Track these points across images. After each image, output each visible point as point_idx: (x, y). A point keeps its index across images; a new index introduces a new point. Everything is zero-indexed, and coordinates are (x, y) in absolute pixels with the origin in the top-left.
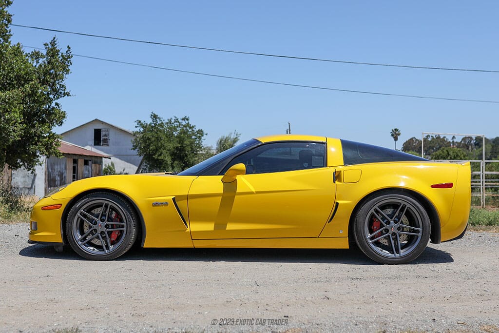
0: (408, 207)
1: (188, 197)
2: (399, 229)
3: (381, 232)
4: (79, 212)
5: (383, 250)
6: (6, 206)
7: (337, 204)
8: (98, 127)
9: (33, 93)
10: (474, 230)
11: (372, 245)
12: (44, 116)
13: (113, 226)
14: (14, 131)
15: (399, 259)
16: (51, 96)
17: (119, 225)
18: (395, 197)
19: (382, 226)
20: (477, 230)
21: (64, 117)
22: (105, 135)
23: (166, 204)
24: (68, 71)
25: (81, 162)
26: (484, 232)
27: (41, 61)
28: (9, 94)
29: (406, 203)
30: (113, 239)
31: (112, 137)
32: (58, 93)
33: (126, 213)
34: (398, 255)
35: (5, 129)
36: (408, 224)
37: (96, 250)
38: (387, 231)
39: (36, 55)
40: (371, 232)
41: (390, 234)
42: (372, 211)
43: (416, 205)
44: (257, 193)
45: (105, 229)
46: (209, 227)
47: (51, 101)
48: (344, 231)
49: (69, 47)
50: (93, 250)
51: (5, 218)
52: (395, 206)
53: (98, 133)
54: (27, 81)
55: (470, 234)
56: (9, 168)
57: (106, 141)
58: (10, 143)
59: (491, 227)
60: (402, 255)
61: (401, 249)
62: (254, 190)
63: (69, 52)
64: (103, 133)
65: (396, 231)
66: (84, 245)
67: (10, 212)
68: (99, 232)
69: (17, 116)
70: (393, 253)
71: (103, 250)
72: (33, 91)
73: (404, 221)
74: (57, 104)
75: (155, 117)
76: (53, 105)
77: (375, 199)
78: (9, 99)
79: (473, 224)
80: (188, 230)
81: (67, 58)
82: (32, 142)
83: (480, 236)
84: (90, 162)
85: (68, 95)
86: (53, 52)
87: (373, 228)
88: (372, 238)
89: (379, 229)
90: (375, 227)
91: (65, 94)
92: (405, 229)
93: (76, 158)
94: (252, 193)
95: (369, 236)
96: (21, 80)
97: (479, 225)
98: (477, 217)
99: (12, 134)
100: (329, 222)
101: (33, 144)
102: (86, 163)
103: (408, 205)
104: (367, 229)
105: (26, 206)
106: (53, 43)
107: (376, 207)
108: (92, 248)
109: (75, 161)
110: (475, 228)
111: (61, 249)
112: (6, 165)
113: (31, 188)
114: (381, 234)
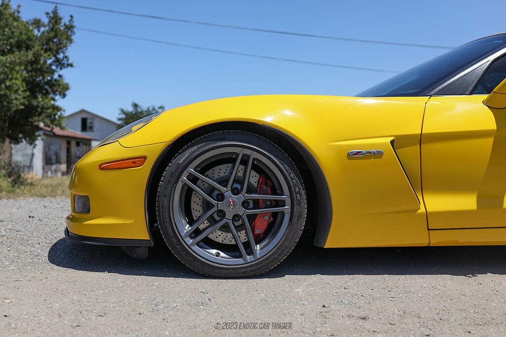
1: (421, 139)
4: (186, 174)
6: (9, 180)
8: (84, 116)
9: (36, 61)
12: (47, 87)
13: (257, 204)
14: (16, 99)
16: (54, 67)
17: (271, 201)
21: (68, 89)
22: (91, 123)
23: (378, 155)
24: (71, 41)
25: (73, 143)
27: (42, 29)
28: (10, 58)
30: (257, 232)
31: (97, 124)
32: (60, 64)
33: (289, 174)
35: (6, 95)
37: (222, 254)
39: (37, 23)
45: (241, 211)
46: (467, 202)
47: (53, 72)
49: (72, 17)
50: (218, 255)
51: (9, 192)
53: (84, 121)
54: (28, 48)
56: (10, 143)
57: (91, 128)
58: (12, 112)
63: (72, 22)
64: (89, 121)
66: (198, 244)
67: (13, 186)
68: (229, 216)
69: (19, 83)
71: (241, 256)
72: (36, 58)
74: (60, 76)
75: (135, 106)
76: (56, 76)
78: (10, 64)
80: (422, 210)
81: (70, 28)
82: (35, 113)
84: (81, 144)
85: (71, 65)
86: (55, 19)
91: (68, 65)
93: (69, 139)
96: (23, 45)
99: (14, 102)
101: (36, 116)
102: (78, 144)
105: (29, 181)
106: (55, 12)
108: (214, 251)
109: (69, 143)
111: (143, 253)
112: (8, 140)
113: (30, 167)
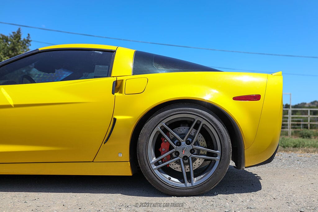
0: (203, 124)
2: (192, 151)
3: (171, 155)
5: (172, 179)
7: (115, 119)
10: (285, 151)
11: (157, 172)
15: (191, 190)
18: (188, 111)
19: (171, 148)
20: (287, 151)
26: (293, 153)
29: (200, 119)
34: (189, 185)
36: (205, 145)
38: (177, 154)
40: (157, 154)
41: (180, 157)
42: (158, 128)
43: (213, 122)
44: (16, 106)
48: (125, 154)
52: (187, 123)
55: (282, 155)
59: (297, 149)
60: (194, 185)
61: (194, 177)
62: (12, 103)
65: (189, 154)
70: (184, 182)
73: (200, 142)
77: (161, 114)
79: (284, 147)
83: (290, 157)
87: (160, 150)
88: (157, 164)
89: (168, 152)
90: (163, 149)
92: (201, 152)
94: (9, 106)
95: (154, 159)
97: (288, 147)
98: (287, 142)
100: (104, 143)
103: (204, 122)
104: (151, 151)
107: (163, 124)
110: (285, 149)
114: (171, 157)
